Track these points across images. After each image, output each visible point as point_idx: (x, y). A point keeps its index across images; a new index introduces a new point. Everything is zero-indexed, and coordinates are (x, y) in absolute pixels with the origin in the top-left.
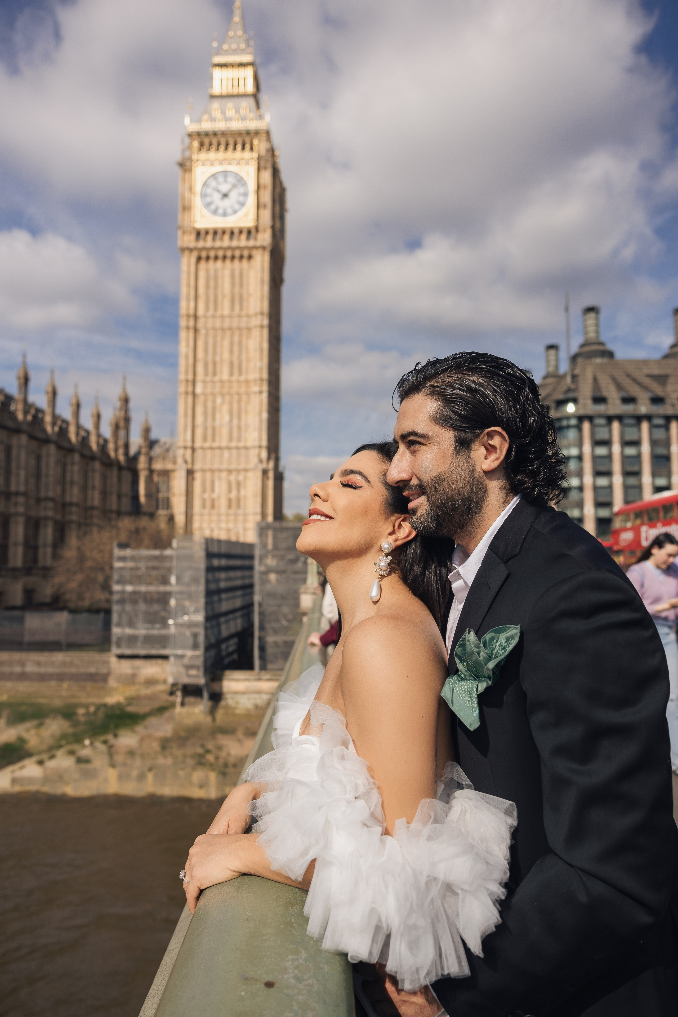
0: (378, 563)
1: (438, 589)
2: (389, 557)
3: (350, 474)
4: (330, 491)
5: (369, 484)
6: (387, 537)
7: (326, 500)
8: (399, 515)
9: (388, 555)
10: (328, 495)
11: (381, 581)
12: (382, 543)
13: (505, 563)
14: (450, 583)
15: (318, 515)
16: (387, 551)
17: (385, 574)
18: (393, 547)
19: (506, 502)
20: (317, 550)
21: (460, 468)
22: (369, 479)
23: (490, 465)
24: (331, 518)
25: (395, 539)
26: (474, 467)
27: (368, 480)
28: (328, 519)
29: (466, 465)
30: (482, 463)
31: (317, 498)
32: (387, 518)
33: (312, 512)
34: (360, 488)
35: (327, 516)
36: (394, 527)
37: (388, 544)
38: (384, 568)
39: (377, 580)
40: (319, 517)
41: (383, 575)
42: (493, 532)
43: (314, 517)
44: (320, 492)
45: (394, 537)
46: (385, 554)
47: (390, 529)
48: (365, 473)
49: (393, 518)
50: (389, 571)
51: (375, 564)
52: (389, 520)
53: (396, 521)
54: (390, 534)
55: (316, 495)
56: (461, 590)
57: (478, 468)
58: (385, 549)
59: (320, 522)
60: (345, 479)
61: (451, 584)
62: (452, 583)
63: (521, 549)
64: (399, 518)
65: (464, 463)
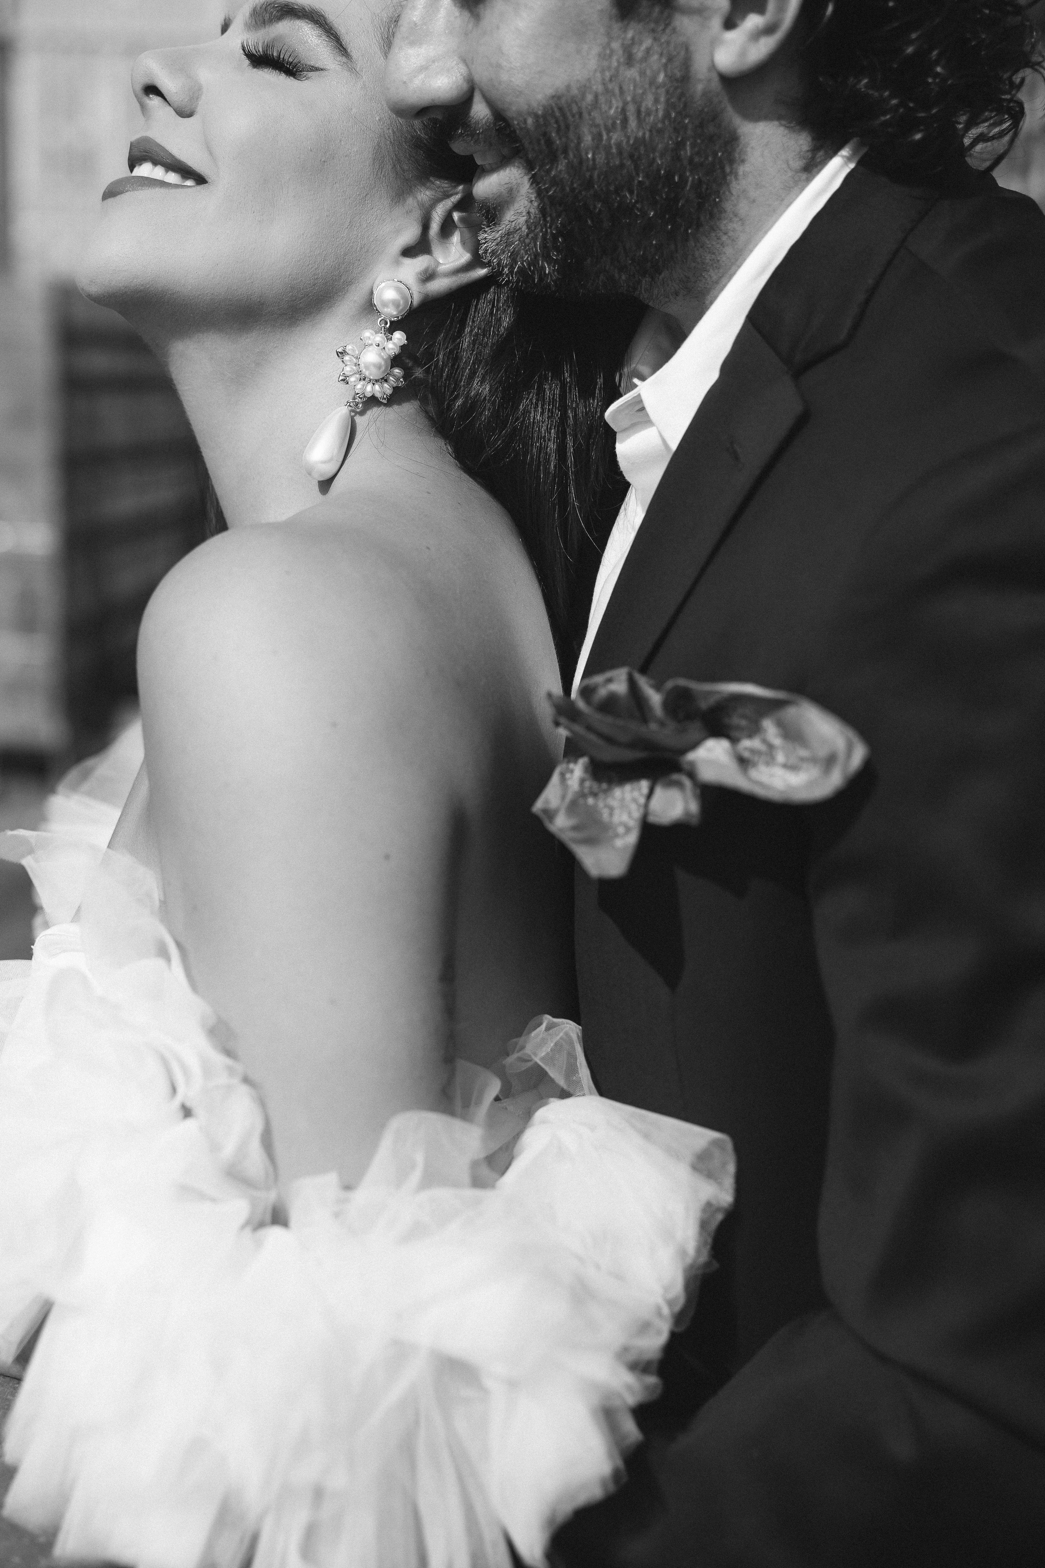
0: (353, 350)
1: (561, 450)
2: (399, 337)
3: (280, 18)
4: (205, 75)
5: (344, 59)
6: (397, 263)
7: (187, 110)
8: (445, 185)
9: (394, 326)
10: (195, 93)
11: (362, 413)
12: (377, 282)
13: (798, 372)
14: (610, 437)
15: (155, 163)
16: (391, 312)
17: (378, 395)
18: (416, 300)
19: (811, 167)
20: (141, 291)
21: (632, 73)
22: (346, 39)
23: (743, 53)
24: (200, 180)
25: (426, 271)
26: (687, 64)
27: (341, 45)
28: (189, 183)
29: (656, 57)
30: (714, 43)
31: (154, 101)
32: (400, 194)
33: (136, 153)
34: (310, 74)
35: (186, 172)
36: (426, 226)
37: (398, 290)
38: (373, 373)
39: (343, 411)
40: (158, 173)
41: (369, 395)
42: (769, 263)
43: (145, 170)
44: (166, 81)
45: (420, 263)
46: (386, 323)
47: (409, 234)
48: (332, 17)
49: (424, 195)
50: (395, 385)
51: (341, 354)
52: (410, 201)
53: (436, 202)
54: (409, 252)
55: (152, 90)
56: (646, 460)
57: (700, 66)
58: (385, 305)
59: (158, 191)
60: (257, 39)
61: (615, 443)
62: (618, 436)
63: (856, 326)
64: (447, 196)
65: (648, 51)
